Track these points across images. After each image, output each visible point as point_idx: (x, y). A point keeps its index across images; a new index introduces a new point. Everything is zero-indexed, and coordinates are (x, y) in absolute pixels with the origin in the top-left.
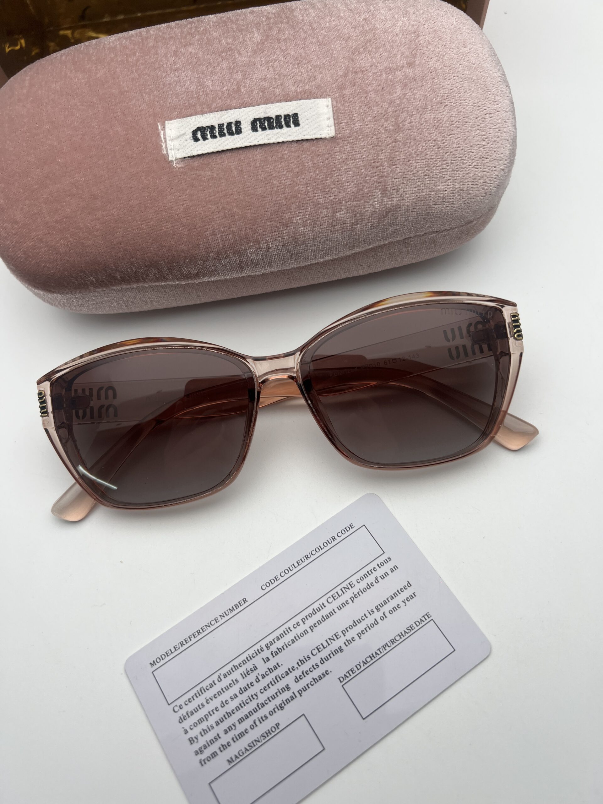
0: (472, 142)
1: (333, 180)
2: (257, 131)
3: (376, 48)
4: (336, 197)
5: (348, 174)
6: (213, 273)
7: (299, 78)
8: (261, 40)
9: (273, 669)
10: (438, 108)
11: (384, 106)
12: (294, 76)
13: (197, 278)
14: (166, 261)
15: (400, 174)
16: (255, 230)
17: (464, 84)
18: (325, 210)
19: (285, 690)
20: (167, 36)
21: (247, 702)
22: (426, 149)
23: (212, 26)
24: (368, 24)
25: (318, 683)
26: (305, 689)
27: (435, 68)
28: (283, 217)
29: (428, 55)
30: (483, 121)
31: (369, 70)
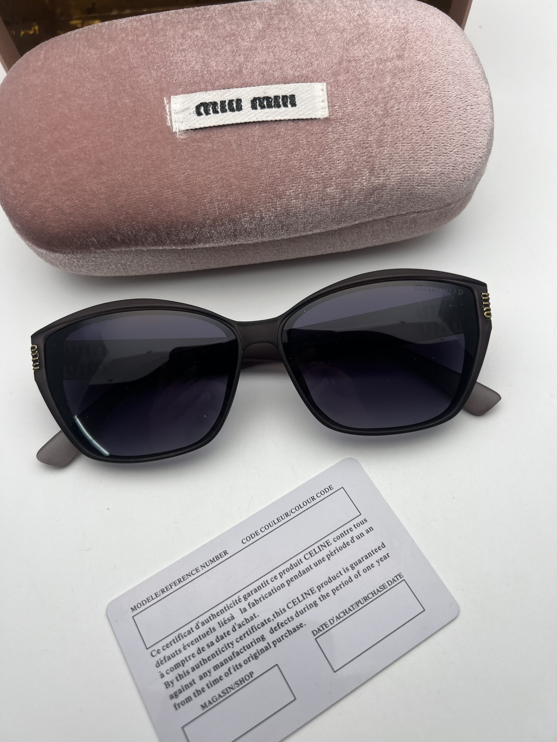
0: (454, 130)
1: (325, 158)
2: (256, 108)
3: (368, 41)
4: (327, 173)
5: (339, 153)
6: (208, 240)
7: (297, 63)
8: (262, 28)
9: (249, 619)
10: (424, 97)
11: (374, 93)
12: (292, 61)
13: (193, 244)
14: (165, 225)
15: (388, 155)
16: (250, 201)
17: (448, 77)
18: (316, 185)
19: (260, 641)
20: (175, 20)
21: (223, 650)
23: (217, 14)
24: (361, 20)
25: (292, 636)
26: (279, 640)
27: (422, 61)
28: (277, 190)
29: (416, 50)
30: (465, 112)
31: (362, 60)
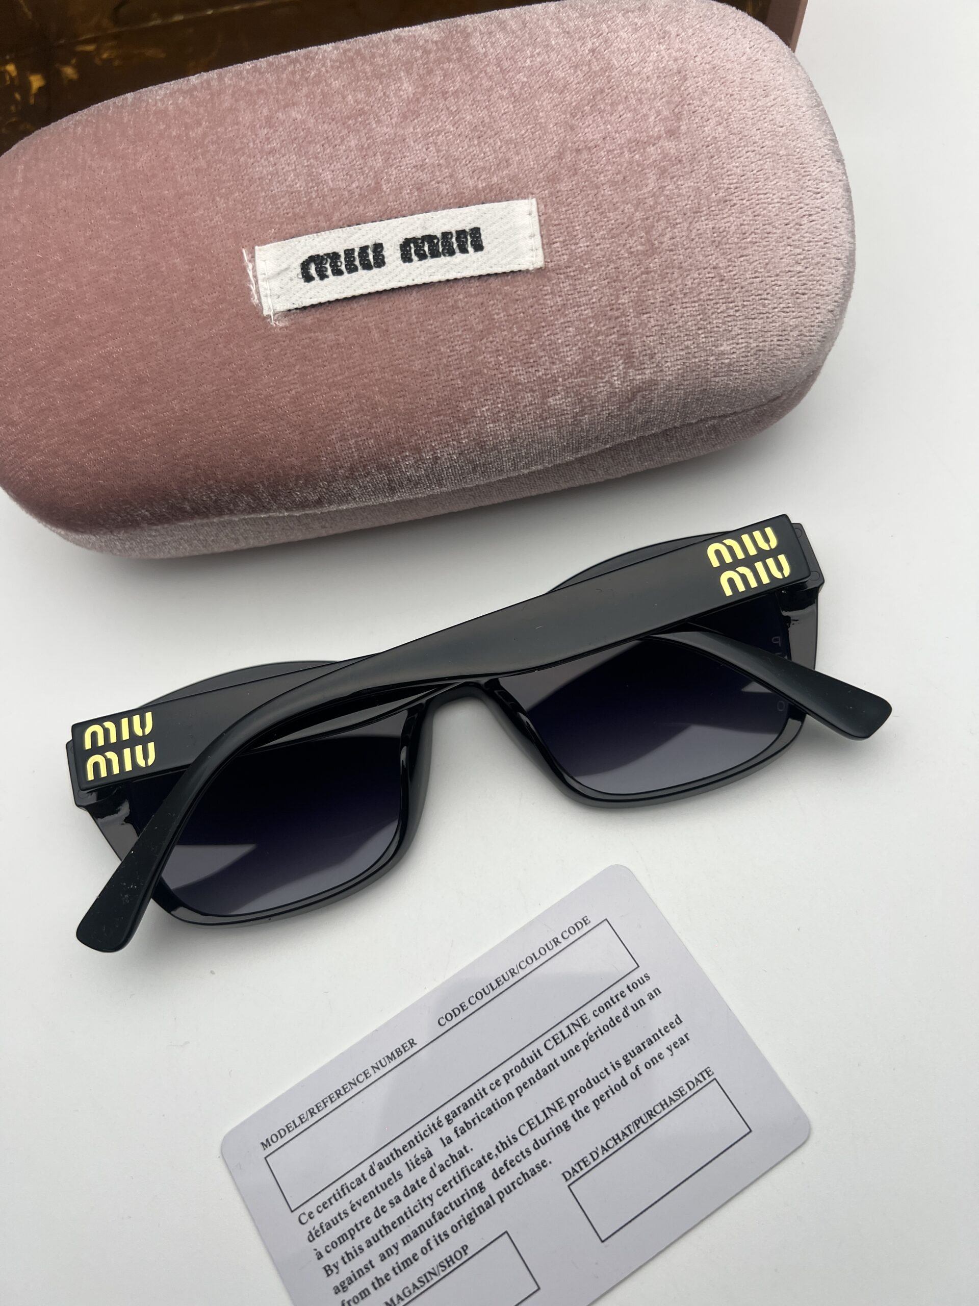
0: (779, 268)
1: (541, 343)
2: (410, 260)
3: (612, 104)
4: (548, 372)
5: (567, 332)
7: (480, 164)
8: (414, 94)
9: (458, 1156)
10: (719, 210)
11: (626, 210)
12: (472, 159)
13: (318, 507)
15: (656, 328)
16: (413, 430)
17: (763, 164)
18: (529, 395)
19: (477, 1192)
20: (253, 89)
21: (417, 1209)
22: (699, 284)
23: (329, 70)
24: (597, 60)
25: (529, 1181)
26: (508, 1191)
27: (715, 138)
28: (458, 408)
29: (702, 114)
31: (602, 146)
